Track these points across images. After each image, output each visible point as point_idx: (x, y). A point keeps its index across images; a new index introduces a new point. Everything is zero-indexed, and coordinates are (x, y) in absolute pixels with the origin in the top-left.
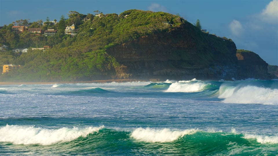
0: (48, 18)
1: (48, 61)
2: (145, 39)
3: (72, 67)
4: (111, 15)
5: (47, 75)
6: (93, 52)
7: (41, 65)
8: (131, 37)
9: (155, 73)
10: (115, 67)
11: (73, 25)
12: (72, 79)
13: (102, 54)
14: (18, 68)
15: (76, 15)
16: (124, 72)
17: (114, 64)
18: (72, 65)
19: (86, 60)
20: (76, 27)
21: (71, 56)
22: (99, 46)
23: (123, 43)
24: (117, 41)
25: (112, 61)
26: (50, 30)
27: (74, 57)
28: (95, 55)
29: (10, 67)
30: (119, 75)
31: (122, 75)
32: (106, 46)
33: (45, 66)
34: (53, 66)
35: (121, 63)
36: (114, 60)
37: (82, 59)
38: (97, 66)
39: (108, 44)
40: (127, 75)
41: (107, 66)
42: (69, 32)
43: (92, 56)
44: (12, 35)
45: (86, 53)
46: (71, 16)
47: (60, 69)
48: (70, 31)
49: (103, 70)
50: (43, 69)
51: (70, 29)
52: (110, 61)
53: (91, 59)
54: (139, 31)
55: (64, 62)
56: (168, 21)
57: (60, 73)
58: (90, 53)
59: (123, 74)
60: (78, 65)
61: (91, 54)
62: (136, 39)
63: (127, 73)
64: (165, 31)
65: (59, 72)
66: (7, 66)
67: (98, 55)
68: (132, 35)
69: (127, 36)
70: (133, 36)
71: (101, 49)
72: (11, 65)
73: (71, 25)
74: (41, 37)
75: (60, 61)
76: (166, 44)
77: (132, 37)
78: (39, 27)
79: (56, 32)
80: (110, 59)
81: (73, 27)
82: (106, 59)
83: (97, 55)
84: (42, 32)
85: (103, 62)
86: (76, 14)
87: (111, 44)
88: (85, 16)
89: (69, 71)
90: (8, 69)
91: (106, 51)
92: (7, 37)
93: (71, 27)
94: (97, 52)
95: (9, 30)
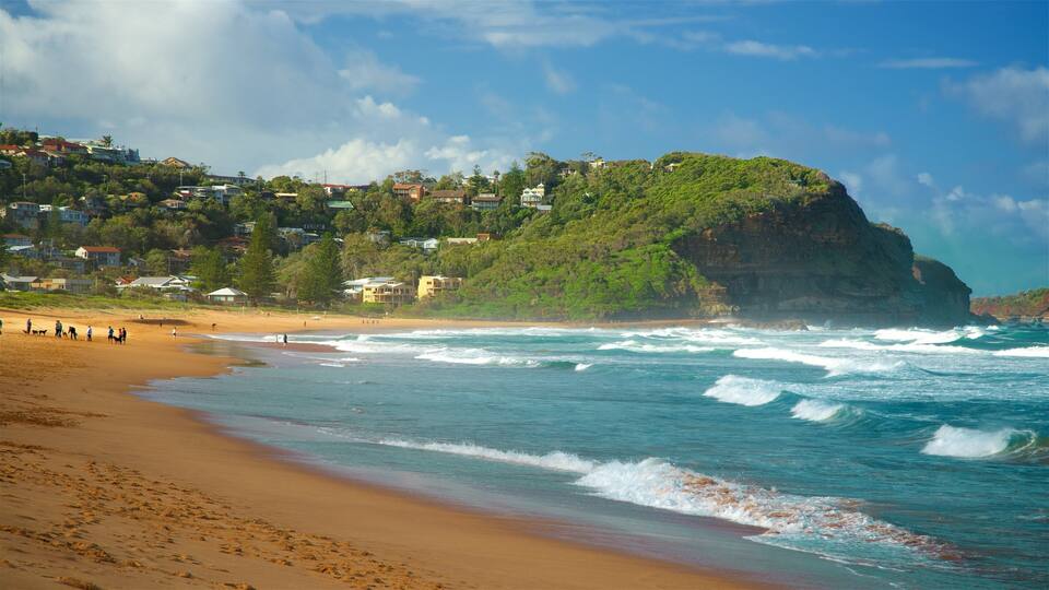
0: (477, 166)
1: (529, 270)
2: (756, 220)
3: (593, 285)
4: (633, 163)
5: (533, 303)
6: (638, 250)
7: (515, 279)
8: (723, 215)
9: (782, 305)
10: (698, 288)
11: (541, 185)
12: (593, 314)
13: (663, 256)
14: (457, 285)
15: (544, 162)
16: (720, 301)
17: (693, 281)
18: (594, 281)
19: (625, 269)
20: (547, 192)
21: (586, 258)
22: (651, 235)
23: (708, 229)
24: (691, 224)
25: (690, 274)
26: (485, 196)
27: (593, 261)
28: (647, 258)
29: (437, 283)
30: (708, 308)
31: (714, 308)
32: (668, 237)
33: (525, 283)
34: (543, 283)
35: (710, 279)
36: (693, 270)
37: (613, 268)
38: (654, 284)
39: (671, 230)
40: (727, 308)
41: (676, 286)
42: (530, 203)
43: (637, 260)
44: (397, 207)
45: (620, 251)
46: (532, 165)
47: (561, 290)
48: (533, 199)
49: (667, 295)
50: (519, 290)
51: (532, 194)
52: (684, 273)
53: (636, 265)
54: (740, 202)
55: (572, 274)
56: (793, 178)
57: (562, 300)
58: (633, 251)
59: (717, 307)
60: (605, 281)
61: (634, 255)
62: (736, 219)
63: (728, 304)
64: (797, 203)
65: (560, 298)
66: (431, 279)
67: (654, 257)
68: (726, 211)
69: (715, 213)
70: (731, 212)
71: (656, 242)
72: (439, 277)
73: (535, 186)
74: (465, 213)
75: (562, 270)
76: (800, 233)
77: (726, 216)
78: (455, 188)
79: (501, 201)
80: (684, 269)
81: (540, 191)
82: (675, 267)
83: (651, 258)
84: (467, 201)
85: (667, 275)
86: (542, 158)
87: (678, 232)
88: (564, 165)
89: (587, 295)
90: (432, 286)
91: (671, 247)
92: (384, 210)
93: (534, 190)
94: (649, 249)
95: (387, 194)
